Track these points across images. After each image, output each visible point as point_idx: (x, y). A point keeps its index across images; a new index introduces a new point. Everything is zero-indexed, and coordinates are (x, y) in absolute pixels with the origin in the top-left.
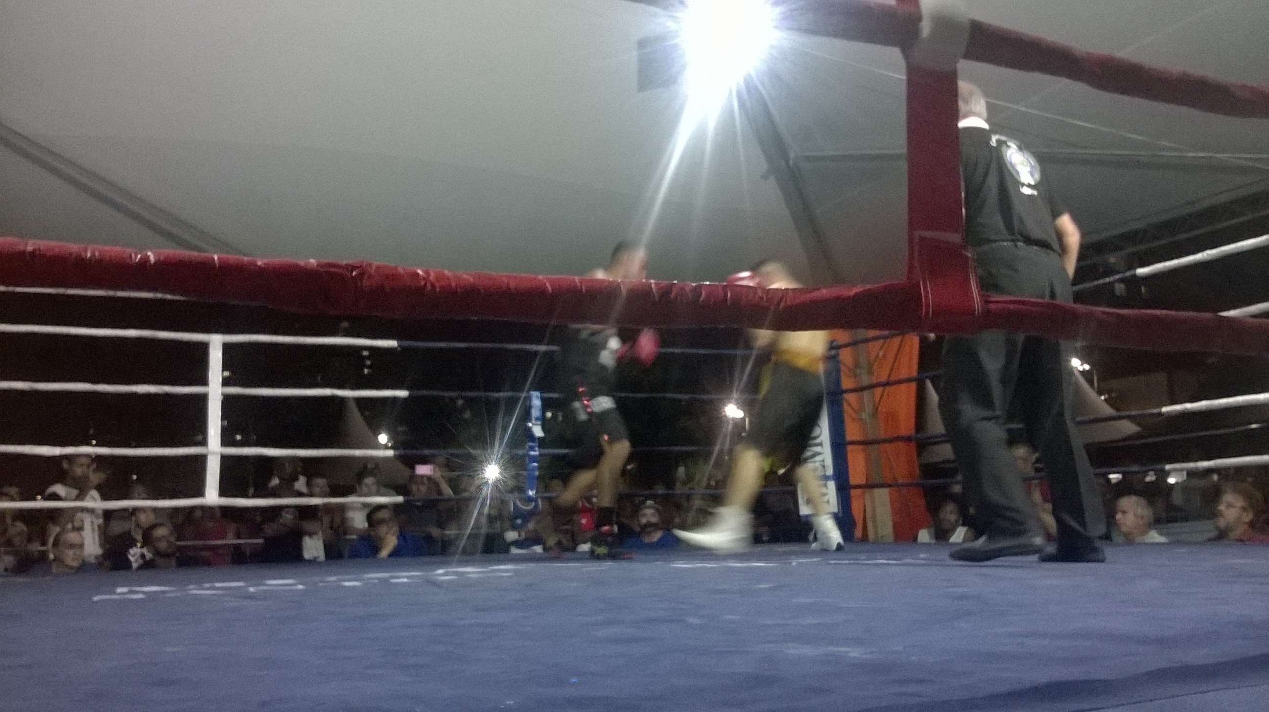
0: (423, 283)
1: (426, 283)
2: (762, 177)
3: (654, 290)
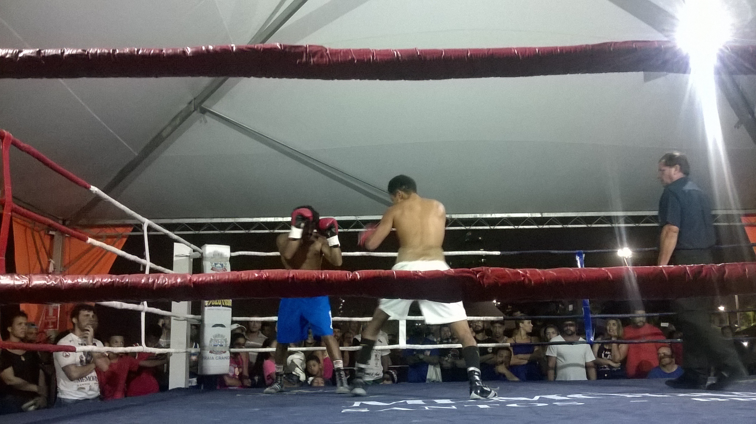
0: (523, 278)
1: (524, 279)
2: (735, 127)
3: (688, 272)
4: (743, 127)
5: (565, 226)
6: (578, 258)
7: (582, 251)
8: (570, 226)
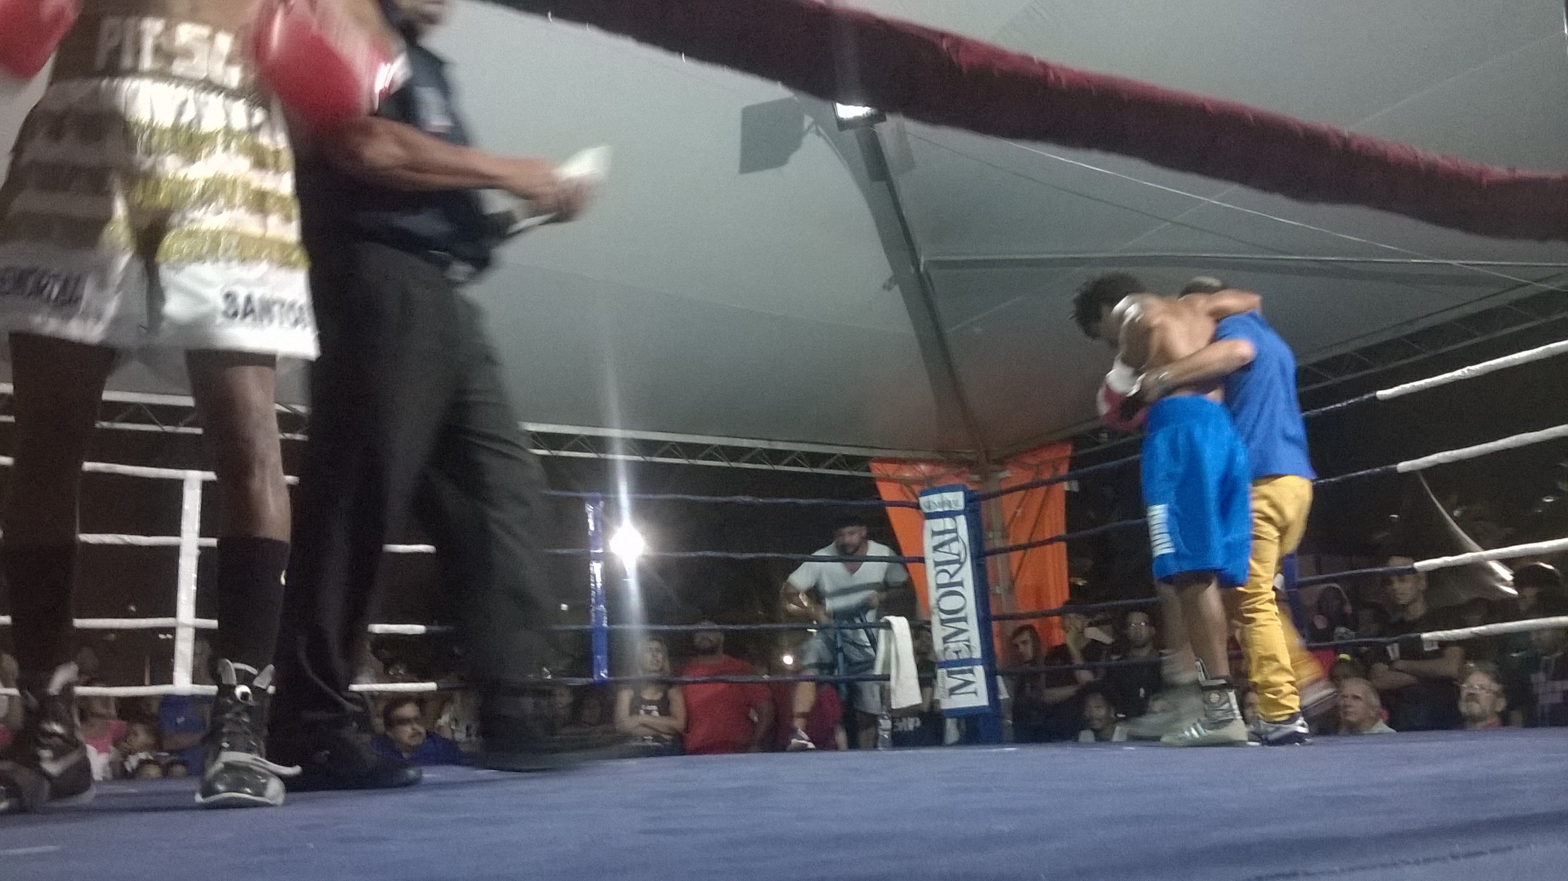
2: (884, 287)
4: (897, 288)
5: (555, 453)
6: (589, 508)
7: (598, 495)
8: (565, 453)
